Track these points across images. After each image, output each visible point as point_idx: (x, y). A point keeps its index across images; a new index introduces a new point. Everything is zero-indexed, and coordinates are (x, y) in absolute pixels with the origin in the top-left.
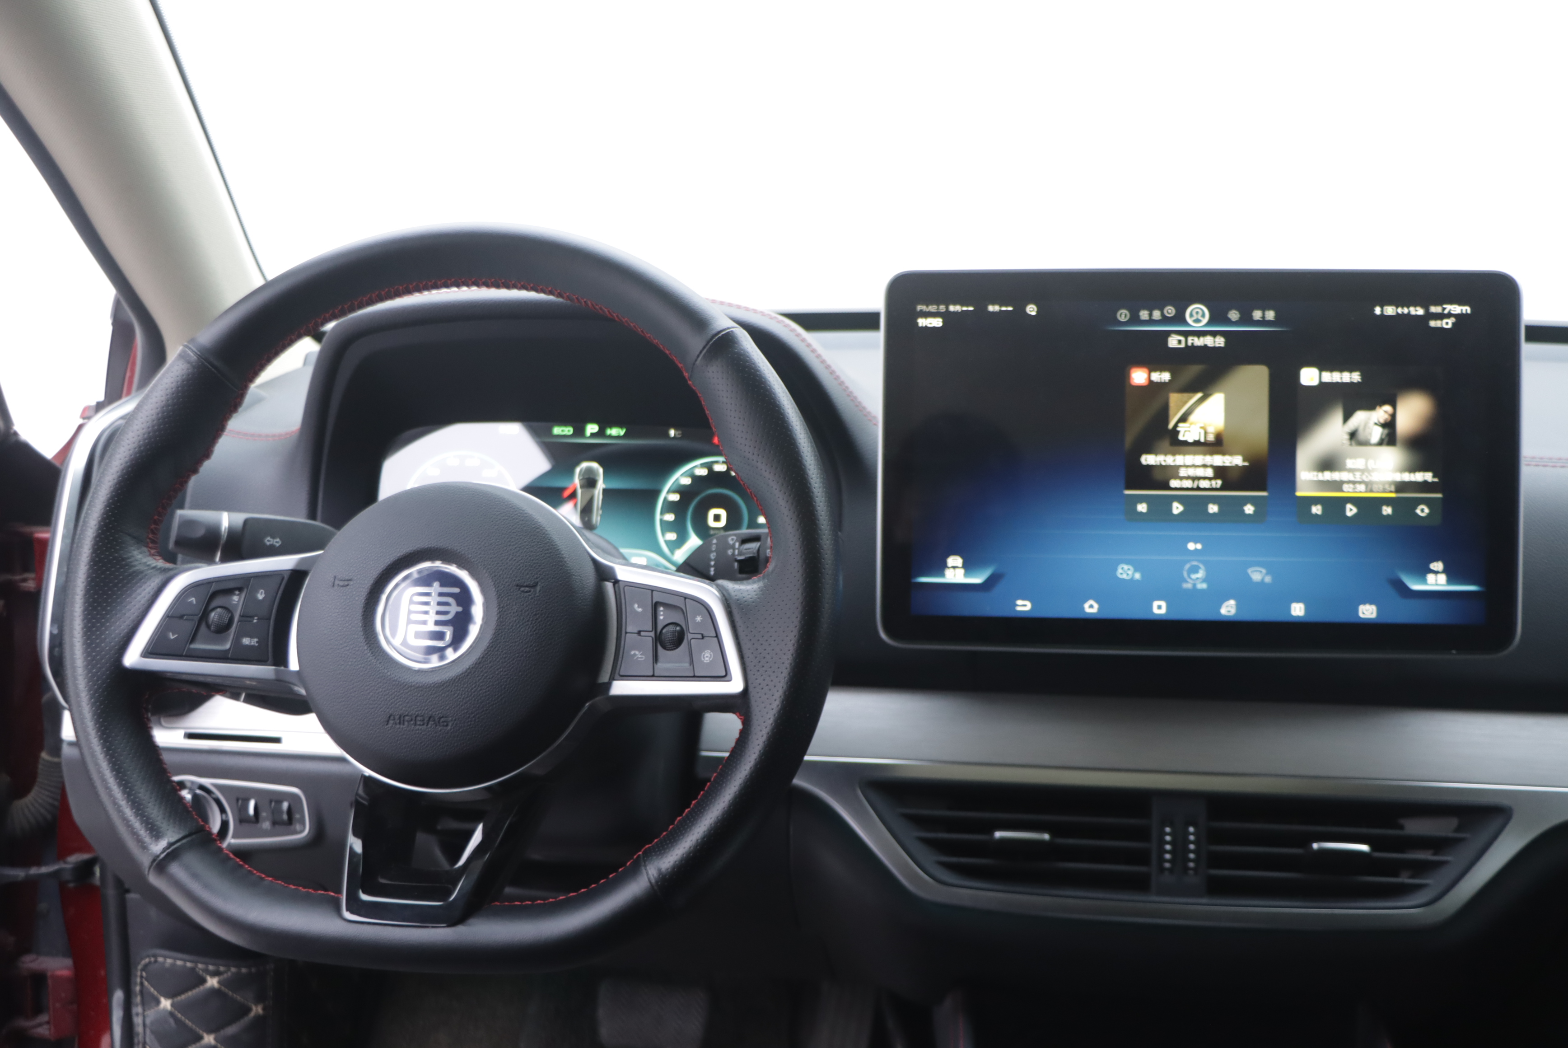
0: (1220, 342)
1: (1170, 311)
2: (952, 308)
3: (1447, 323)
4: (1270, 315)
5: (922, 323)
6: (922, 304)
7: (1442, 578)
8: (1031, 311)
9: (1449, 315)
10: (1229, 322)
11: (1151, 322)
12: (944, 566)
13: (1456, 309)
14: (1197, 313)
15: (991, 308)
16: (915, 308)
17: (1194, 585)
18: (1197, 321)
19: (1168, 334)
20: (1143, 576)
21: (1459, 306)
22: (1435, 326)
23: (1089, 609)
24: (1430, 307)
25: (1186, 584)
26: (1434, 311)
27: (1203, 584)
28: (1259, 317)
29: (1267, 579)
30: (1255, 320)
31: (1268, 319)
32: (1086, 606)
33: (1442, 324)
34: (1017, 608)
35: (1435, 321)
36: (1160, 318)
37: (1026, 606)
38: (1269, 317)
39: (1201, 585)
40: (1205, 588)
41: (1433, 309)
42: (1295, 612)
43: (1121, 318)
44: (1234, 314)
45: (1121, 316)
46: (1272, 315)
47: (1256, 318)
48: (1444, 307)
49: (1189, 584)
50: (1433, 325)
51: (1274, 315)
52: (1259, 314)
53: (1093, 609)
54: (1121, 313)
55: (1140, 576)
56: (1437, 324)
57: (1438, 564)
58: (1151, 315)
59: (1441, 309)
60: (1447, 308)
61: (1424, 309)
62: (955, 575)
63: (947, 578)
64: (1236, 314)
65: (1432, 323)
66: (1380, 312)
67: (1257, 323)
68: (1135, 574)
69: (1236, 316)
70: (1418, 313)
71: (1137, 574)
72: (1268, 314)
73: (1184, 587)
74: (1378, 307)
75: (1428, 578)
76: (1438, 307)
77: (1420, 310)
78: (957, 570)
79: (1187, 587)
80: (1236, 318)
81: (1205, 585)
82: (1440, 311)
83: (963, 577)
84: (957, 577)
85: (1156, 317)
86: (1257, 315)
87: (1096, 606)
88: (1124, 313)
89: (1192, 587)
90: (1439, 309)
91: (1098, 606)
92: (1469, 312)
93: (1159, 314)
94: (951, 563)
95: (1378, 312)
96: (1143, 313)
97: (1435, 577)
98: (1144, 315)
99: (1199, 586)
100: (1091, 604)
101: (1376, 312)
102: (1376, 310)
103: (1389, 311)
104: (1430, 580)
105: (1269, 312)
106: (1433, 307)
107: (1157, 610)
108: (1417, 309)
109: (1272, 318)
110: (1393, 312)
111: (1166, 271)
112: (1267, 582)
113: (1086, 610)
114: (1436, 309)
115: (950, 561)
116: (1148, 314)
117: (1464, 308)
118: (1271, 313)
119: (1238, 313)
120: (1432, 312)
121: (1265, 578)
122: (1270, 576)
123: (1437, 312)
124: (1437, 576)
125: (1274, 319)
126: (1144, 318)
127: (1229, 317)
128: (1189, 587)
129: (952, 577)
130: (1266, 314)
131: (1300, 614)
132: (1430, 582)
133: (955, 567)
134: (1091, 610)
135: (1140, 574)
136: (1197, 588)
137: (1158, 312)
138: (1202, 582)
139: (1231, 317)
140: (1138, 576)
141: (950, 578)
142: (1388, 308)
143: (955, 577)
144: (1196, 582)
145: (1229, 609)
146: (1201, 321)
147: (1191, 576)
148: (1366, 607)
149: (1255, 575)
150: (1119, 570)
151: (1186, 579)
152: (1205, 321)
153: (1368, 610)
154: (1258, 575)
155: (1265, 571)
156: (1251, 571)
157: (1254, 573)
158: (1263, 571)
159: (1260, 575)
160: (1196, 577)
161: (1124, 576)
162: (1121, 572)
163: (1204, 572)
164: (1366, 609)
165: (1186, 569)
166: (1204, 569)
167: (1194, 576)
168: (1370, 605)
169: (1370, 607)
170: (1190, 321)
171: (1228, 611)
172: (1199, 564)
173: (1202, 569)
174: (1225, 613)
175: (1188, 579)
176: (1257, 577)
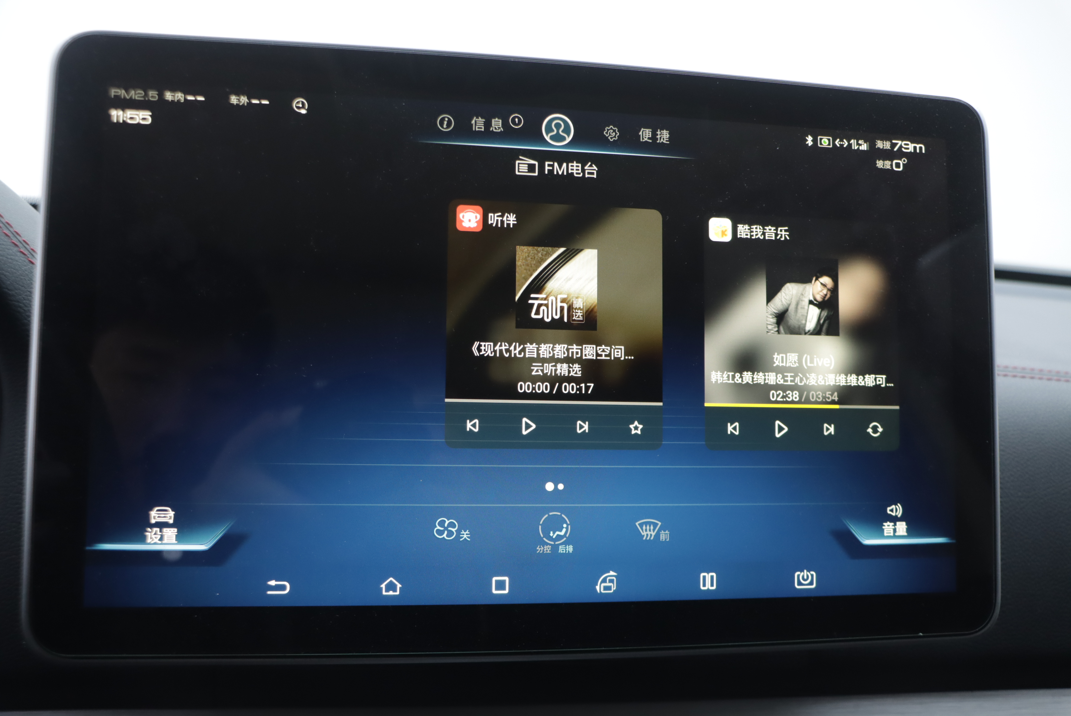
0: (592, 170)
1: (517, 120)
2: (169, 96)
3: (898, 165)
4: (664, 136)
5: (118, 117)
6: (119, 87)
7: (902, 527)
8: (298, 108)
9: (900, 154)
10: (604, 142)
11: (488, 134)
13: (910, 147)
14: (558, 126)
15: (234, 100)
16: (106, 92)
17: (555, 548)
18: (557, 138)
19: (516, 154)
20: (472, 535)
21: (912, 142)
22: (883, 168)
23: (387, 591)
24: (877, 141)
25: (541, 546)
26: (881, 147)
27: (567, 546)
28: (647, 138)
29: (663, 536)
30: (642, 142)
31: (661, 142)
32: (381, 586)
33: (892, 165)
34: (269, 593)
35: (884, 160)
36: (501, 130)
37: (283, 588)
38: (662, 139)
39: (565, 548)
40: (571, 552)
41: (880, 144)
42: (704, 585)
43: (442, 127)
44: (612, 131)
45: (442, 124)
46: (666, 136)
47: (643, 139)
48: (894, 141)
49: (547, 547)
50: (880, 166)
51: (669, 136)
52: (647, 134)
53: (395, 591)
54: (443, 120)
55: (469, 536)
56: (885, 166)
57: (897, 507)
58: (488, 124)
59: (890, 145)
60: (897, 144)
61: (868, 143)
62: (161, 539)
63: (149, 544)
64: (614, 131)
65: (880, 164)
66: (812, 143)
67: (645, 147)
68: (461, 533)
69: (614, 133)
70: (861, 148)
71: (465, 533)
72: (660, 134)
73: (538, 552)
74: (809, 136)
75: (884, 527)
76: (886, 142)
77: (864, 144)
78: (166, 530)
79: (543, 551)
80: (615, 137)
81: (570, 549)
82: (887, 147)
83: (174, 541)
84: (165, 541)
85: (496, 129)
86: (646, 134)
87: (399, 586)
88: (446, 119)
89: (550, 552)
90: (887, 145)
91: (401, 586)
92: (924, 151)
93: (501, 124)
94: (156, 518)
95: (810, 143)
96: (476, 121)
97: (893, 526)
98: (477, 124)
99: (561, 549)
100: (391, 581)
101: (807, 143)
102: (807, 140)
103: (825, 142)
104: (887, 531)
105: (661, 132)
106: (879, 141)
107: (496, 589)
108: (860, 142)
109: (666, 141)
110: (829, 144)
111: (512, 60)
112: (664, 540)
113: (384, 593)
114: (883, 144)
115: (155, 515)
116: (483, 122)
117: (918, 146)
118: (665, 133)
119: (617, 130)
120: (879, 148)
121: (661, 535)
122: (667, 532)
123: (885, 148)
124: (895, 525)
125: (668, 143)
126: (477, 129)
127: (605, 135)
128: (547, 551)
129: (160, 542)
130: (657, 135)
131: (711, 588)
132: (887, 533)
133: (162, 525)
134: (391, 593)
135: (469, 533)
136: (559, 552)
137: (499, 121)
138: (565, 543)
139: (607, 136)
140: (465, 535)
141: (155, 544)
142: (822, 139)
143: (164, 542)
144: (557, 543)
145: (608, 584)
146: (563, 139)
147: (550, 533)
148: (802, 573)
149: (646, 530)
150: (436, 527)
151: (542, 538)
152: (568, 139)
153: (805, 577)
154: (650, 530)
155: (660, 523)
156: (639, 524)
157: (644, 528)
158: (657, 524)
159: (654, 530)
160: (558, 535)
161: (445, 535)
162: (438, 530)
163: (569, 527)
164: (803, 577)
165: (541, 523)
166: (568, 523)
167: (554, 533)
168: (809, 571)
169: (808, 573)
170: (547, 138)
171: (606, 588)
172: (561, 515)
173: (566, 523)
174: (602, 591)
175: (544, 539)
176: (648, 532)
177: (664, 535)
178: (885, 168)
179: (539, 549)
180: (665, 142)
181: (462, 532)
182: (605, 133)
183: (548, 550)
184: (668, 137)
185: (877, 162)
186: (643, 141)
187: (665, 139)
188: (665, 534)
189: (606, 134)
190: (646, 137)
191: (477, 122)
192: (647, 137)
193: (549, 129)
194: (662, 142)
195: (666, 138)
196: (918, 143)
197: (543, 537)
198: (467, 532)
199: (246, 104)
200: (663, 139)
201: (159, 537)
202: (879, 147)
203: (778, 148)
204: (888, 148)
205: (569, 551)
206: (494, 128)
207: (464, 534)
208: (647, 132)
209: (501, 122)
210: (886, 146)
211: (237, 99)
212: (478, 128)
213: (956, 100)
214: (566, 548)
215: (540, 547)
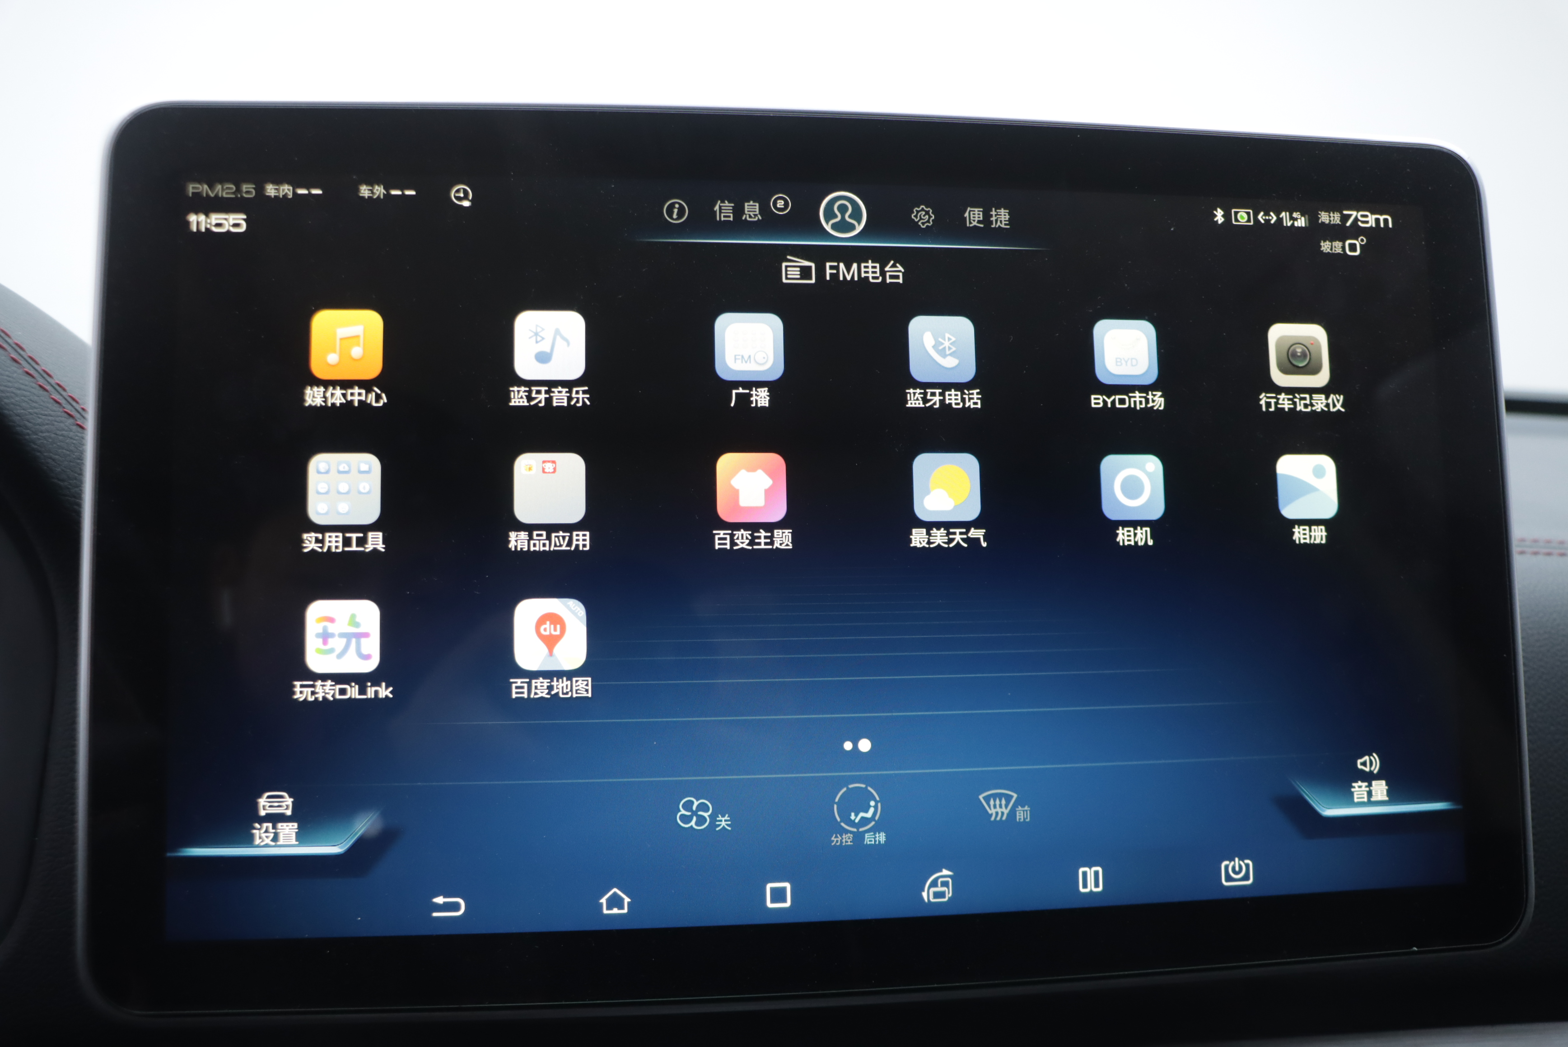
0: (896, 272)
1: (780, 203)
2: (271, 190)
3: (1353, 247)
4: (1001, 217)
5: (198, 223)
6: (199, 180)
7: (1380, 789)
8: (459, 198)
9: (1356, 231)
10: (913, 230)
11: (739, 225)
12: (253, 817)
13: (1370, 220)
14: (843, 209)
15: (364, 191)
16: (182, 190)
17: (859, 837)
18: (842, 226)
19: (782, 253)
20: (734, 822)
21: (1372, 213)
22: (1331, 252)
23: (609, 908)
24: (1320, 212)
25: (838, 835)
26: (1327, 222)
27: (877, 833)
28: (976, 221)
29: (1020, 814)
30: (969, 227)
31: (997, 226)
32: (601, 901)
33: (1343, 248)
34: (435, 914)
35: (1331, 241)
36: (758, 218)
37: (455, 907)
38: (999, 221)
39: (874, 836)
40: (884, 843)
41: (1324, 217)
42: (1085, 886)
43: (671, 217)
44: (924, 213)
45: (670, 213)
46: (1005, 217)
47: (970, 223)
48: (1345, 212)
49: (846, 835)
50: (1326, 250)
51: (1009, 217)
52: (977, 216)
53: (622, 908)
54: (672, 206)
55: (729, 823)
56: (1334, 249)
57: (1372, 758)
58: (738, 211)
59: (1339, 218)
60: (1350, 216)
61: (1307, 216)
62: (275, 838)
63: (258, 846)
64: (927, 213)
65: (1326, 246)
66: (1223, 219)
67: (975, 234)
68: (718, 819)
69: (927, 216)
70: (1296, 224)
71: (723, 819)
72: (996, 215)
73: (833, 844)
74: (1219, 210)
75: (1353, 790)
76: (1334, 213)
77: (1300, 219)
78: (282, 826)
79: (841, 842)
80: (928, 221)
81: (881, 837)
82: (1336, 221)
83: (294, 842)
84: (281, 842)
85: (750, 217)
86: (974, 216)
87: (627, 900)
88: (677, 206)
89: (852, 844)
90: (1336, 218)
91: (629, 900)
92: (1390, 225)
93: (757, 210)
94: (267, 808)
95: (1221, 219)
96: (720, 207)
97: (1366, 787)
98: (723, 211)
99: (869, 839)
100: (615, 893)
101: (1215, 219)
102: (1216, 216)
103: (1242, 217)
104: (1358, 794)
105: (997, 212)
106: (1323, 213)
107: (773, 901)
108: (1295, 215)
109: (1005, 224)
110: (1249, 221)
111: (772, 115)
112: (1022, 820)
113: (605, 911)
114: (1330, 217)
115: (265, 804)
116: (731, 208)
117: (1382, 218)
118: (1003, 214)
119: (931, 211)
120: (1323, 223)
121: (1018, 813)
122: (1026, 808)
123: (1332, 223)
124: (1370, 785)
125: (1008, 227)
126: (723, 219)
127: (914, 220)
128: (846, 842)
129: (273, 844)
130: (991, 216)
131: (1095, 890)
132: (1358, 798)
133: (275, 819)
134: (615, 911)
135: (729, 818)
136: (865, 843)
137: (755, 206)
138: (874, 830)
139: (916, 220)
140: (724, 822)
141: (267, 846)
142: (1238, 212)
143: (278, 843)
144: (861, 830)
145: (940, 889)
146: (852, 228)
147: (850, 815)
148: (1232, 863)
149: (995, 807)
150: (680, 811)
151: (839, 823)
152: (859, 228)
153: (1237, 869)
154: (1001, 806)
155: (1015, 796)
156: (984, 798)
157: (992, 802)
158: (1012, 797)
159: (1006, 807)
160: (862, 818)
161: (693, 823)
162: (682, 816)
163: (879, 805)
164: (1234, 868)
165: (837, 800)
166: (878, 799)
167: (856, 815)
168: (1242, 859)
169: (1241, 863)
170: (828, 228)
171: (937, 895)
172: (866, 788)
173: (874, 799)
174: (932, 900)
175: (843, 824)
176: (998, 810)
177: (1022, 812)
178: (1333, 251)
179: (835, 840)
180: (1003, 226)
181: (719, 817)
182: (914, 216)
183: (849, 840)
184: (1007, 219)
185: (1322, 244)
186: (971, 225)
187: (1003, 222)
188: (1024, 811)
189: (915, 218)
190: (974, 221)
191: (723, 208)
192: (977, 219)
193: (829, 215)
194: (999, 226)
195: (1005, 221)
196: (1381, 214)
197: (841, 822)
198: (726, 818)
199: (382, 197)
200: (1001, 222)
201: (272, 835)
202: (1323, 221)
203: (1172, 229)
204: (1337, 223)
205: (879, 841)
206: (748, 216)
207: (721, 821)
208: (976, 213)
209: (757, 207)
210: (1334, 220)
211: (369, 190)
212: (725, 216)
213: (1435, 148)
214: (876, 837)
215: (836, 837)
